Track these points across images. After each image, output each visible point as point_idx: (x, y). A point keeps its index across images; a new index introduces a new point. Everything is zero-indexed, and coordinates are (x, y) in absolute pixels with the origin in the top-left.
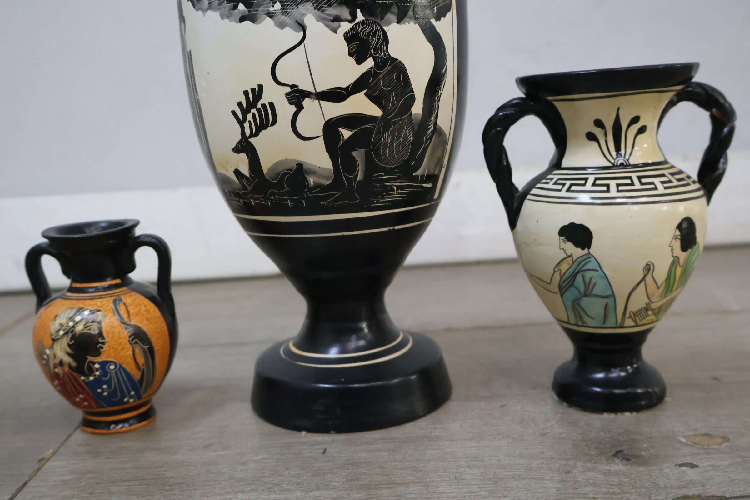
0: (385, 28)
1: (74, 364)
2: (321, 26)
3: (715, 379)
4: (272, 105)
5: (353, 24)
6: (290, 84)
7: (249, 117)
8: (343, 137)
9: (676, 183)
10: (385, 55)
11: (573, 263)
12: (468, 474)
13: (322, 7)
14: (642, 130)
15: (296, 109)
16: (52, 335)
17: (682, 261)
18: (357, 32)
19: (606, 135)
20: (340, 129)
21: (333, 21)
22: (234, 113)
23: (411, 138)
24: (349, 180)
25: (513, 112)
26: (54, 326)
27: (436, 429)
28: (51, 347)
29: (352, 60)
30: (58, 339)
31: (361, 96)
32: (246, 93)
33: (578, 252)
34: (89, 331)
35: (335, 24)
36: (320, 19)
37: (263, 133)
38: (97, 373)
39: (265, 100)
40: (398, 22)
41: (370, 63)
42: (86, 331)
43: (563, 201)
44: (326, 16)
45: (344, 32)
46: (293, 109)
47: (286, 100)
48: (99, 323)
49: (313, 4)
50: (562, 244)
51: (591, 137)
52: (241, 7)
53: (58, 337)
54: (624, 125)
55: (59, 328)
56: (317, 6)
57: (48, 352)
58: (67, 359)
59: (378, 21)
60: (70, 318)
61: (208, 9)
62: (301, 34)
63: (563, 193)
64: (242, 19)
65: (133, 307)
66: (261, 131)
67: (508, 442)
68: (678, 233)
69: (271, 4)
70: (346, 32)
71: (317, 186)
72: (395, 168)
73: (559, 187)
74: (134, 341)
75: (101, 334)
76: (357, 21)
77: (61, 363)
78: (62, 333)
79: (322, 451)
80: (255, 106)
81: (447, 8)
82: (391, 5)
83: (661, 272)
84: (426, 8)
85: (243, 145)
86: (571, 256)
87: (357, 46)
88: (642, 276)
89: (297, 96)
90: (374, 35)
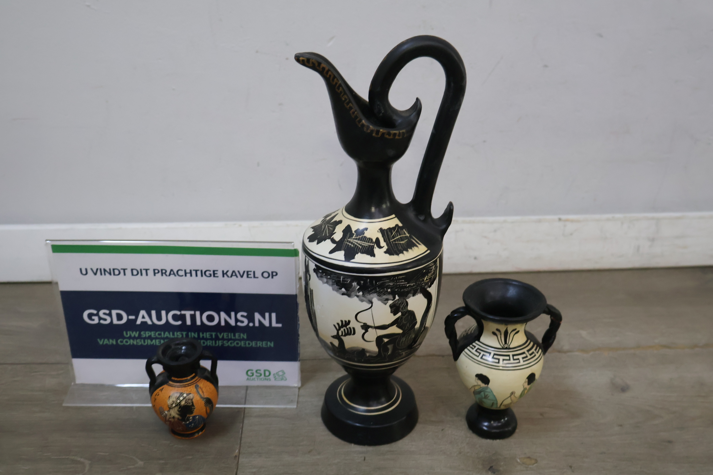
0: (407, 300)
1: (180, 418)
2: (380, 303)
3: (541, 414)
4: (354, 328)
5: (394, 301)
7: (342, 329)
8: (384, 341)
9: (529, 357)
10: (406, 310)
11: (480, 388)
13: (381, 295)
14: (518, 332)
17: (528, 388)
18: (395, 304)
19: (501, 334)
20: (383, 339)
21: (385, 300)
22: (335, 326)
23: (413, 336)
24: (385, 355)
25: (460, 315)
26: (170, 402)
28: (169, 411)
29: (392, 314)
30: (172, 408)
31: (395, 327)
32: (342, 321)
33: (483, 385)
35: (386, 302)
36: (379, 300)
37: (348, 337)
38: (191, 420)
39: (351, 325)
40: (413, 296)
41: (399, 314)
42: (186, 404)
43: (479, 363)
44: (382, 299)
45: (390, 304)
46: (364, 331)
47: (361, 328)
48: (192, 400)
49: (377, 294)
50: (477, 380)
51: (494, 333)
52: (343, 290)
54: (509, 332)
55: (173, 403)
56: (379, 295)
57: (166, 412)
59: (405, 298)
60: (178, 398)
61: (325, 283)
62: (371, 305)
63: (479, 359)
64: (343, 294)
66: (347, 335)
67: (445, 458)
68: (527, 380)
69: (358, 292)
71: (369, 356)
72: (405, 347)
73: (478, 354)
74: (207, 405)
75: (193, 405)
76: (395, 300)
78: (174, 405)
79: (363, 458)
80: (346, 327)
81: (435, 279)
82: (411, 290)
83: (518, 393)
84: (425, 285)
85: (337, 337)
86: (480, 385)
87: (394, 309)
88: (509, 395)
89: (366, 327)
90: (402, 303)
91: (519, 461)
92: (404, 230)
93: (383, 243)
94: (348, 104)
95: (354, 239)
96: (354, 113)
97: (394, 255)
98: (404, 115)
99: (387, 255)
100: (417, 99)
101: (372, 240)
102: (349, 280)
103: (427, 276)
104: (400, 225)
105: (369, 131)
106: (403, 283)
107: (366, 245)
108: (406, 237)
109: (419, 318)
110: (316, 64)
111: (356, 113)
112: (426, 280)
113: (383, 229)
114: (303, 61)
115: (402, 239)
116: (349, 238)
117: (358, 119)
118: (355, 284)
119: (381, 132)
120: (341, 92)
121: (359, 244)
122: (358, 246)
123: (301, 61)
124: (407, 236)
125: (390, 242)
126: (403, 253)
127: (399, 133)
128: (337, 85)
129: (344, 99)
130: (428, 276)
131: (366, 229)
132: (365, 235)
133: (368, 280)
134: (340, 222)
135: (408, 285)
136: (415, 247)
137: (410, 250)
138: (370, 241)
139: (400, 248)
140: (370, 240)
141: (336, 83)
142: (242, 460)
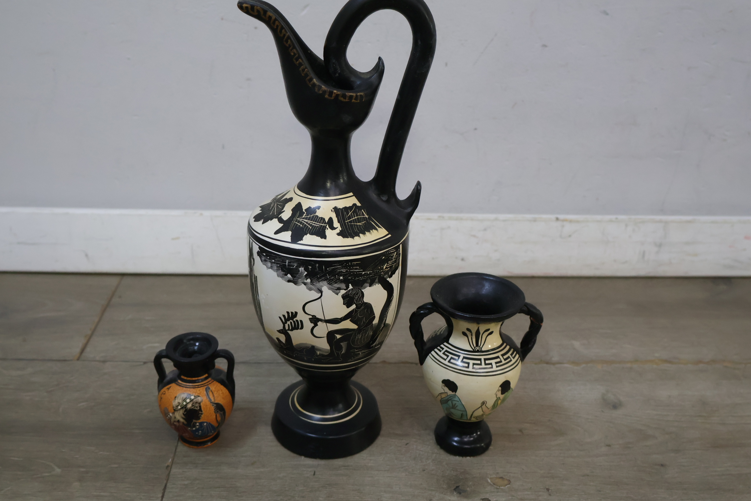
0: (363, 290)
1: (185, 422)
2: (331, 292)
3: (521, 431)
4: (301, 321)
5: (347, 291)
6: (312, 315)
7: (289, 323)
8: (337, 337)
9: (504, 362)
10: (362, 302)
11: (448, 396)
12: (385, 497)
13: (332, 283)
14: (492, 332)
15: (314, 325)
16: (173, 407)
17: (501, 398)
18: (348, 294)
19: (472, 335)
20: (335, 335)
21: (336, 290)
22: (280, 318)
23: (371, 334)
24: (338, 354)
25: (426, 312)
26: (175, 403)
27: (371, 460)
28: (173, 413)
29: (345, 306)
30: (177, 410)
31: (348, 321)
32: (288, 313)
33: (450, 393)
34: (194, 408)
35: (338, 291)
36: (330, 289)
38: (197, 427)
39: (298, 318)
40: (370, 286)
41: (354, 307)
42: (193, 407)
43: (446, 367)
44: (333, 288)
45: (342, 294)
46: (313, 325)
47: (309, 321)
48: (200, 403)
49: (327, 282)
50: (443, 387)
51: (464, 334)
52: (289, 276)
53: (178, 409)
54: (481, 333)
55: (178, 404)
56: (329, 283)
57: (171, 414)
58: (182, 420)
59: (360, 288)
60: (184, 400)
61: (269, 268)
62: (320, 294)
63: (446, 362)
64: (289, 281)
65: (216, 392)
66: (294, 330)
67: (406, 475)
68: (500, 388)
69: (305, 279)
70: (343, 294)
71: (320, 355)
72: (362, 346)
73: (445, 357)
74: (217, 411)
75: (200, 410)
76: (349, 289)
77: (178, 421)
78: (179, 407)
79: (313, 473)
80: (293, 320)
81: (396, 268)
82: (367, 279)
83: (490, 404)
84: (385, 274)
85: (283, 331)
86: (447, 393)
87: (348, 300)
88: (480, 405)
89: (315, 320)
90: (357, 294)
91: (489, 481)
92: (362, 210)
93: (336, 224)
94: (297, 60)
95: (303, 218)
96: (303, 70)
97: (348, 237)
98: (363, 76)
99: (340, 237)
100: (380, 59)
101: (324, 219)
102: (295, 265)
103: (386, 264)
104: (359, 204)
105: (321, 92)
106: (357, 270)
107: (317, 225)
108: (364, 219)
109: (377, 312)
110: (262, 12)
111: (306, 70)
112: (386, 268)
113: (338, 208)
114: (247, 8)
115: (359, 220)
116: (298, 218)
117: (308, 78)
118: (302, 269)
119: (335, 93)
120: (290, 46)
121: (309, 224)
122: (308, 226)
123: (244, 8)
124: (366, 217)
125: (345, 223)
126: (359, 236)
127: (357, 96)
128: (286, 37)
129: (292, 54)
130: (388, 264)
131: (319, 208)
132: (317, 214)
133: (317, 265)
134: (291, 199)
135: (363, 273)
136: (374, 230)
137: (367, 233)
138: (322, 221)
139: (356, 230)
140: (323, 219)
141: (284, 35)
142: (174, 470)
